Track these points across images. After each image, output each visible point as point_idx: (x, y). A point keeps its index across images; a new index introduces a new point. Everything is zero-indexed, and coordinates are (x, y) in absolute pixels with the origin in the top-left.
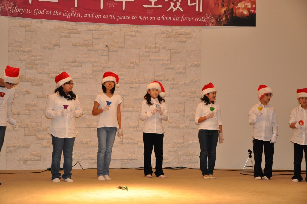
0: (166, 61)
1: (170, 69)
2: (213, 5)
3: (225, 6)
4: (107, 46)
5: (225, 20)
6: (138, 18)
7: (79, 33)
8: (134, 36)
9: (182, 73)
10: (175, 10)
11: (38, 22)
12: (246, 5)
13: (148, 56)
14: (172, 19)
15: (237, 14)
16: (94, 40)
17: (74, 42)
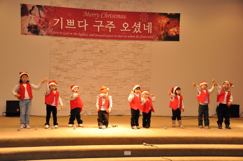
0: (132, 59)
1: (134, 63)
2: (157, 30)
3: (163, 30)
4: (101, 51)
5: (164, 38)
6: (117, 36)
7: (87, 44)
8: (115, 46)
9: (140, 65)
10: (137, 32)
11: (65, 39)
12: (174, 30)
13: (123, 56)
14: (135, 37)
15: (170, 35)
16: (94, 48)
17: (83, 49)
